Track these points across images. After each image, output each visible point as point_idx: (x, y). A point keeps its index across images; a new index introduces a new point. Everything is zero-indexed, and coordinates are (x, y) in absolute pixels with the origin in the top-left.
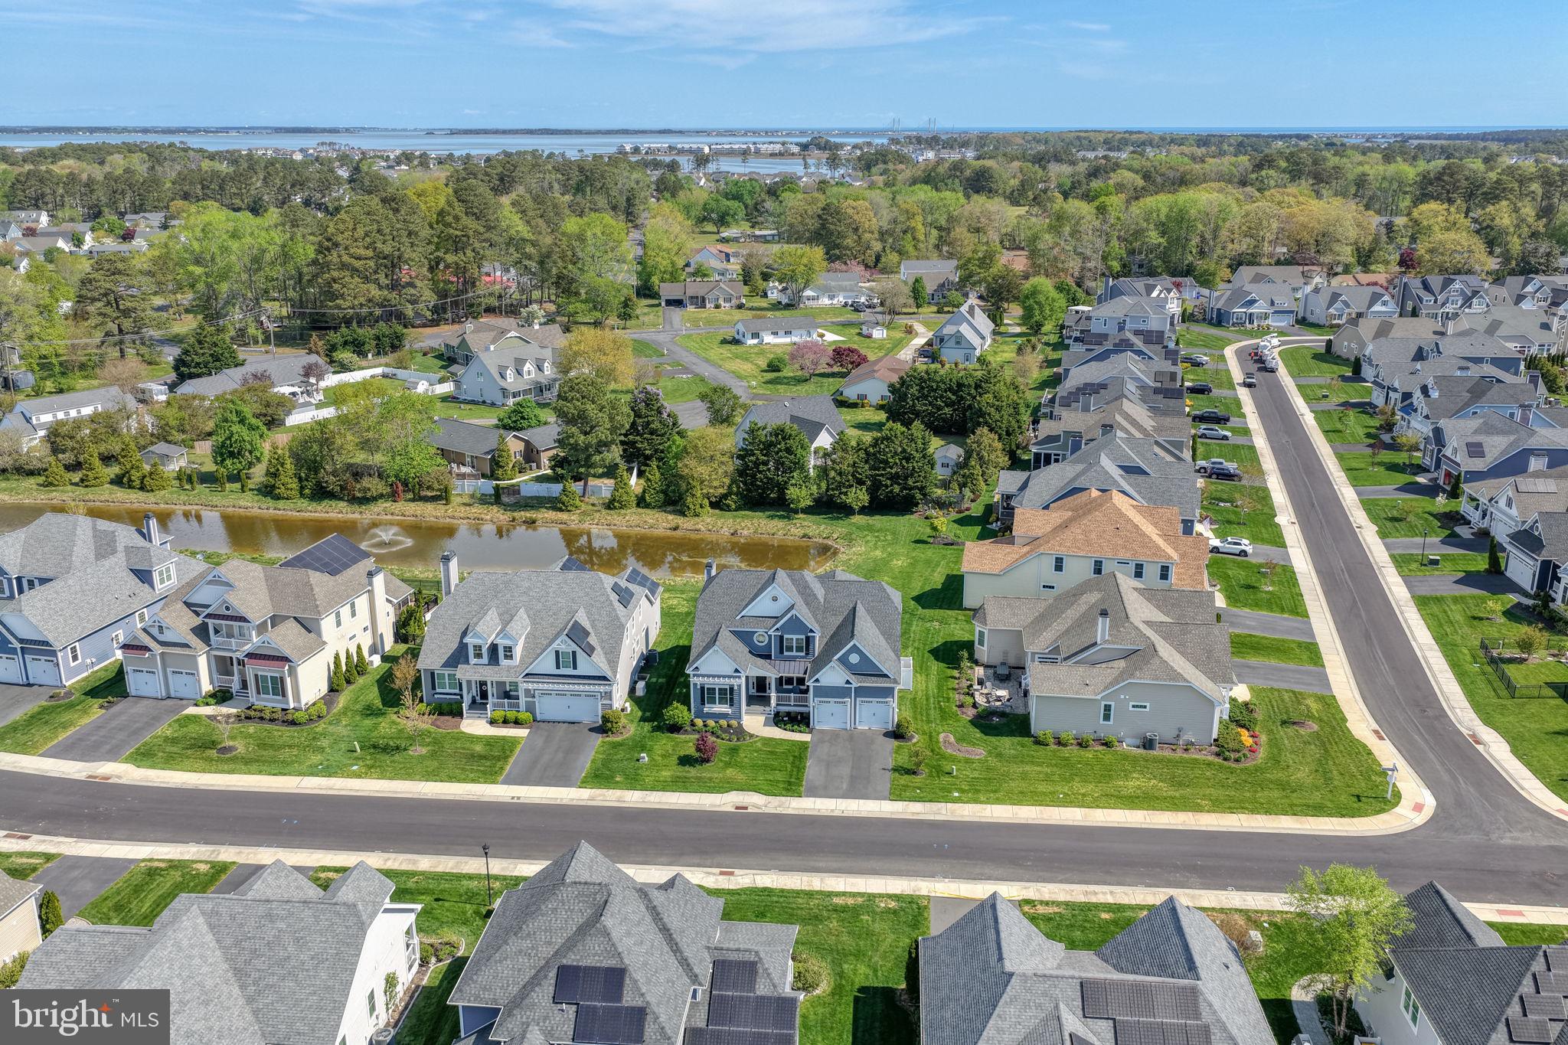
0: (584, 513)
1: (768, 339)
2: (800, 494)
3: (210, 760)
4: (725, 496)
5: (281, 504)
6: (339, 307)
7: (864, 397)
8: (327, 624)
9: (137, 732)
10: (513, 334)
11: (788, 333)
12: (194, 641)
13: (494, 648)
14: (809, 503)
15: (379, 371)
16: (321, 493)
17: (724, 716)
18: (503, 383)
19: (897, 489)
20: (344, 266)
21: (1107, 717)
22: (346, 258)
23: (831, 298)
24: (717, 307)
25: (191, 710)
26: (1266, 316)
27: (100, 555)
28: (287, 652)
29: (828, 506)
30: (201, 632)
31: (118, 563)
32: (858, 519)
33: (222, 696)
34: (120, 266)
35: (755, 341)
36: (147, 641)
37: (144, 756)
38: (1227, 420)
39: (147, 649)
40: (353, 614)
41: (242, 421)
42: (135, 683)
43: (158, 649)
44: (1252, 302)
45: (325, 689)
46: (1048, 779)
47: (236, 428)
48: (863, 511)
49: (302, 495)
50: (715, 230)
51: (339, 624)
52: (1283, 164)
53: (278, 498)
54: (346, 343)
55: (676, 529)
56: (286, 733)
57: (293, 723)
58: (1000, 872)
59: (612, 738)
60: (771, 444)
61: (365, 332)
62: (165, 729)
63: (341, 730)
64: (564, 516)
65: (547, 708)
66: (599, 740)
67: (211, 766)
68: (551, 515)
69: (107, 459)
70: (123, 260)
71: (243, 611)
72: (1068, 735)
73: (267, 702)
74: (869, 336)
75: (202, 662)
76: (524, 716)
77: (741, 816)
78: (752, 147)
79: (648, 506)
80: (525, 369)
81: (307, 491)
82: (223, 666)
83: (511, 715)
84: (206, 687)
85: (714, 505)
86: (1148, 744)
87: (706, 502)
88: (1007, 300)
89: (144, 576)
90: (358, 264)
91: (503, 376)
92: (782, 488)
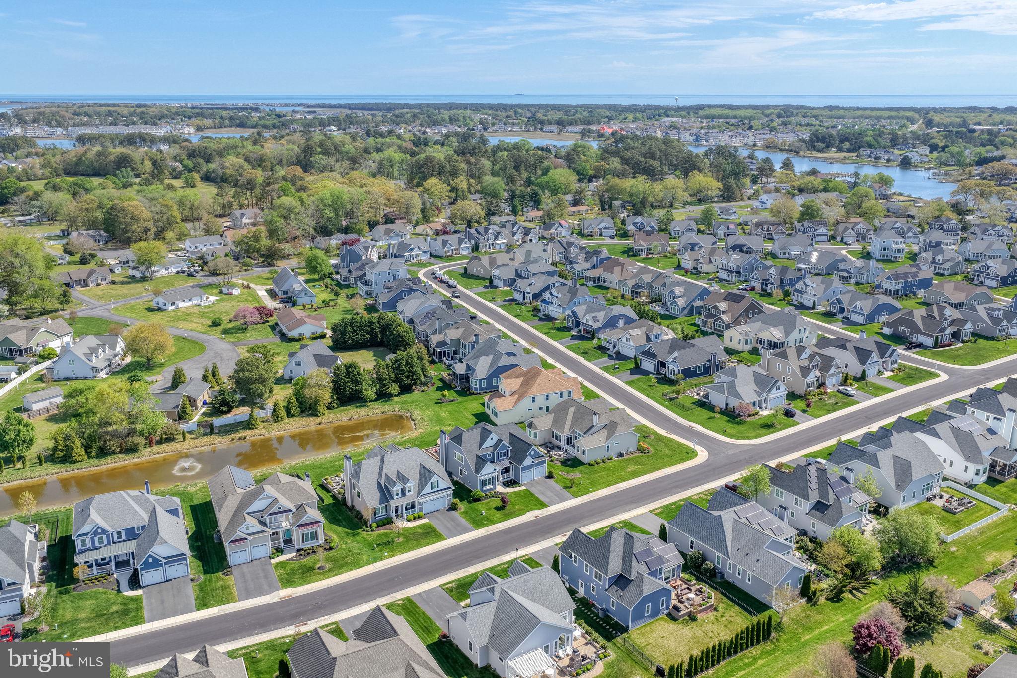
1: (181, 304)
2: (369, 392)
5: (79, 465)
7: (302, 335)
9: (267, 577)
10: (42, 329)
12: (265, 528)
13: (404, 489)
14: (376, 397)
16: (103, 453)
17: (491, 489)
21: (608, 450)
23: (167, 269)
24: (98, 285)
25: (274, 561)
26: (418, 255)
28: (318, 518)
32: (395, 399)
33: (279, 551)
35: (173, 307)
36: (243, 535)
39: (245, 539)
42: (233, 559)
43: (250, 538)
44: (412, 249)
48: (399, 395)
49: (89, 457)
52: (319, 150)
53: (75, 462)
55: (320, 424)
58: (632, 506)
59: (461, 510)
65: (430, 507)
66: (457, 512)
72: (603, 459)
73: (308, 546)
74: (230, 294)
76: (421, 514)
77: (541, 519)
81: (94, 454)
83: (415, 515)
86: (621, 455)
87: (325, 407)
88: (277, 259)
92: (360, 392)
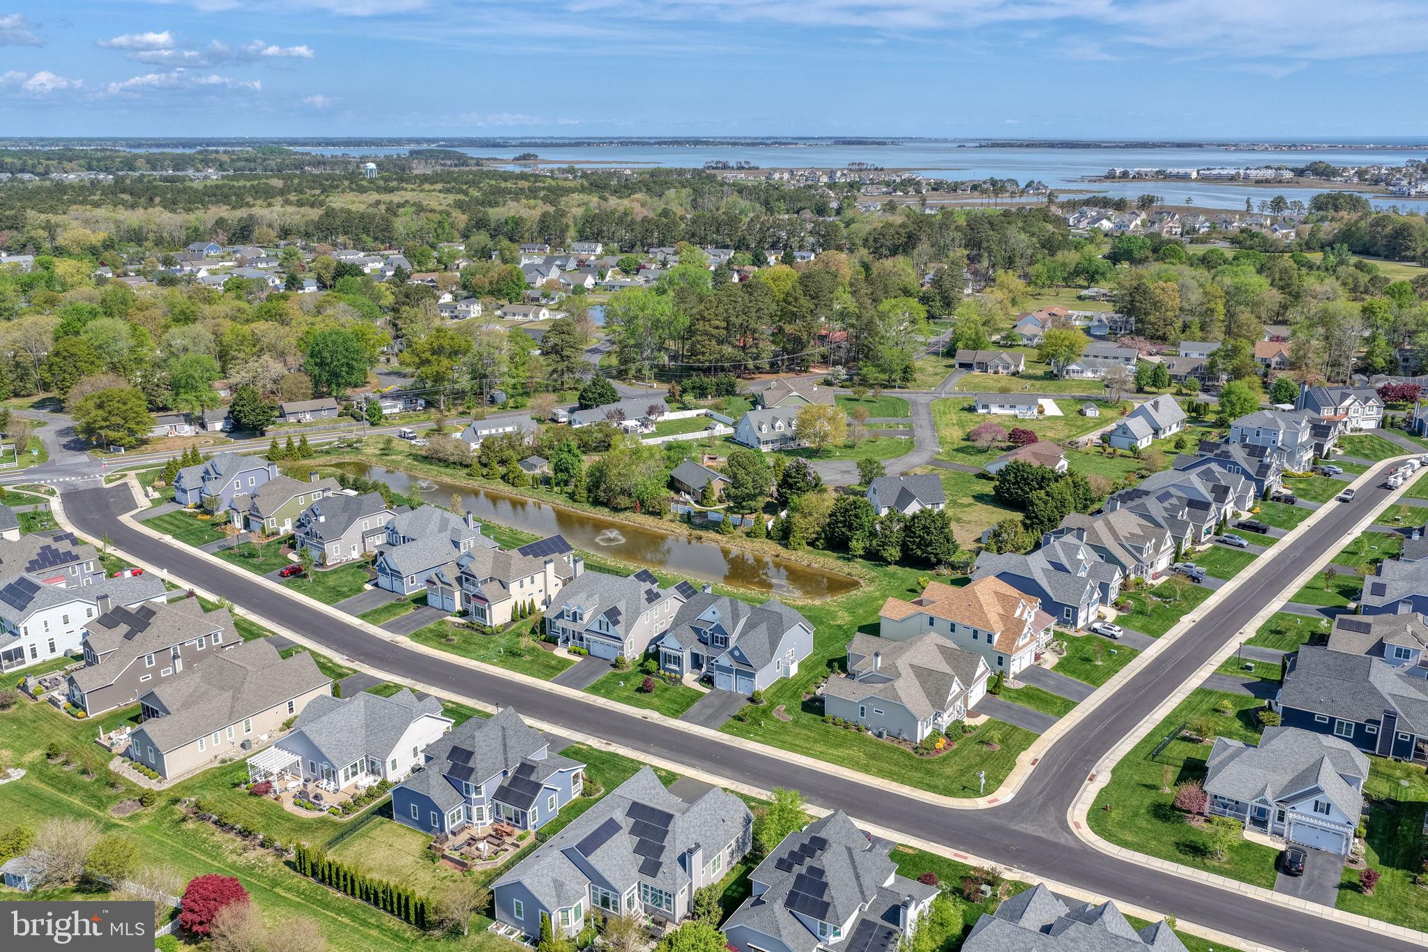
0: (733, 538)
1: (995, 410)
2: (857, 545)
3: (440, 643)
4: (817, 539)
5: (578, 505)
6: (699, 360)
8: (514, 587)
9: (421, 624)
10: (795, 393)
11: (1013, 407)
12: (455, 584)
13: (575, 613)
14: (861, 552)
15: (703, 411)
16: (597, 502)
17: (675, 671)
18: (759, 434)
19: (919, 553)
20: (706, 333)
21: (862, 714)
22: (707, 327)
23: (1095, 372)
24: (996, 373)
25: (449, 618)
27: (440, 531)
28: (488, 597)
29: (873, 556)
30: (459, 580)
31: (446, 537)
32: (892, 568)
33: (464, 614)
34: (565, 329)
35: (985, 411)
36: (435, 579)
37: (417, 637)
38: (1264, 531)
39: (434, 583)
40: (532, 582)
41: (569, 451)
42: (432, 600)
43: (440, 585)
45: (509, 619)
46: (807, 739)
47: (564, 455)
48: (896, 563)
49: (588, 502)
50: (1086, 284)
51: (522, 586)
53: (575, 501)
54: (694, 388)
55: (777, 556)
56: (478, 637)
57: (484, 633)
59: (618, 672)
60: (847, 510)
61: (710, 380)
62: (431, 625)
63: (503, 641)
64: (719, 537)
65: (597, 649)
66: (612, 670)
67: (440, 646)
68: (712, 535)
69: (503, 462)
70: (568, 325)
71: (475, 573)
72: (839, 719)
73: (477, 620)
74: (1084, 415)
75: (457, 595)
76: (583, 651)
77: (643, 723)
78: (1242, 172)
79: (771, 538)
80: (777, 425)
81: (590, 499)
82: (467, 599)
83: (578, 649)
84: (458, 607)
85: (809, 544)
86: (879, 734)
87: (804, 542)
89: (456, 544)
90: (714, 332)
91: (760, 429)
92: (849, 540)
